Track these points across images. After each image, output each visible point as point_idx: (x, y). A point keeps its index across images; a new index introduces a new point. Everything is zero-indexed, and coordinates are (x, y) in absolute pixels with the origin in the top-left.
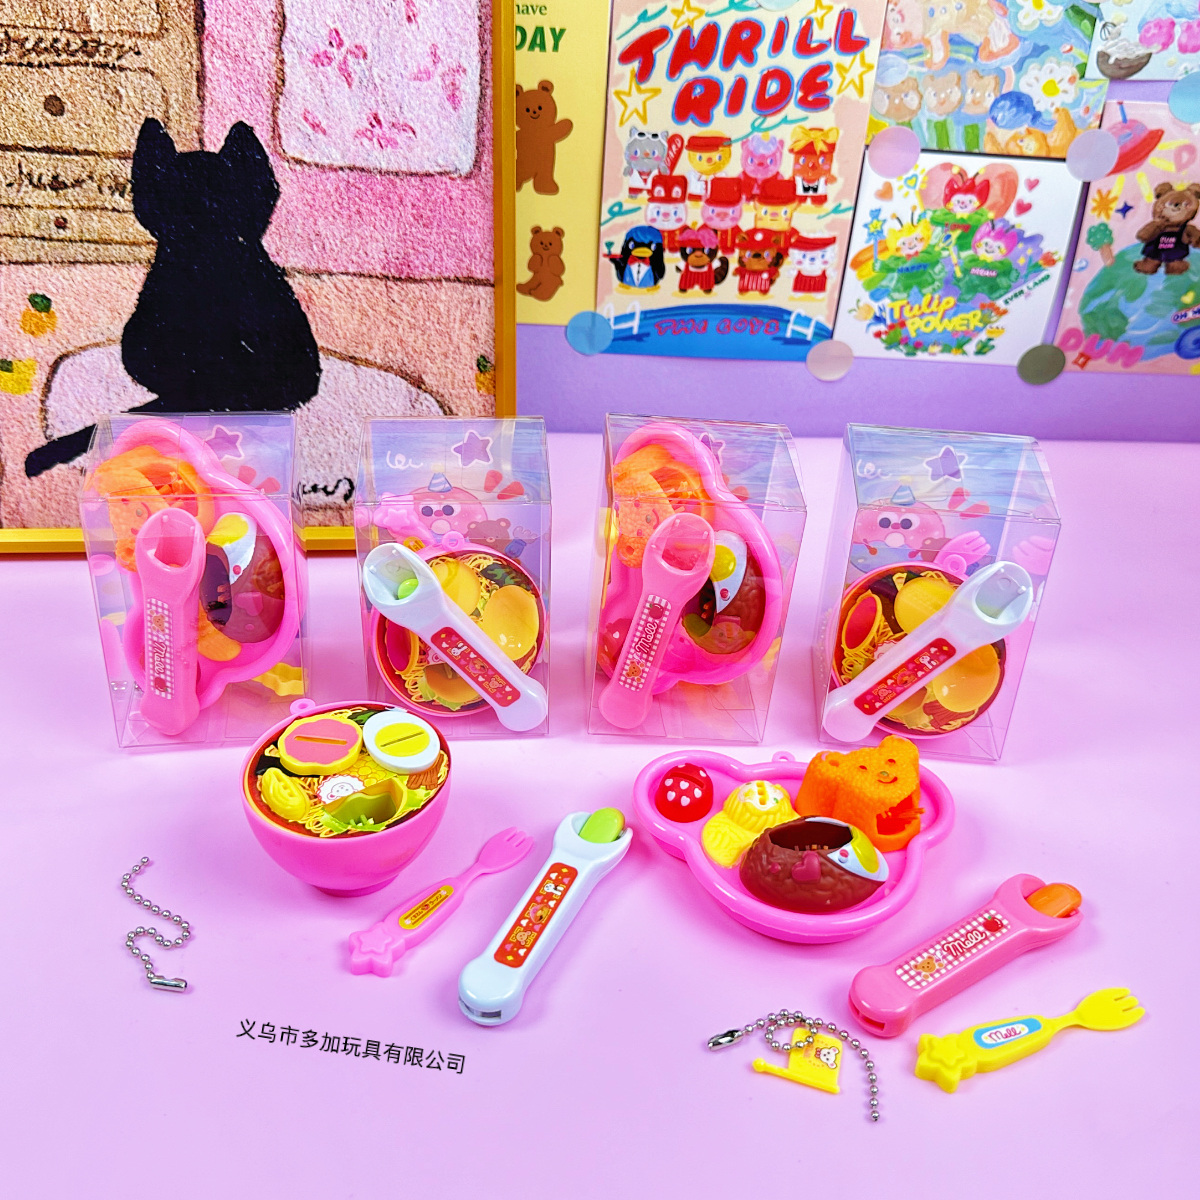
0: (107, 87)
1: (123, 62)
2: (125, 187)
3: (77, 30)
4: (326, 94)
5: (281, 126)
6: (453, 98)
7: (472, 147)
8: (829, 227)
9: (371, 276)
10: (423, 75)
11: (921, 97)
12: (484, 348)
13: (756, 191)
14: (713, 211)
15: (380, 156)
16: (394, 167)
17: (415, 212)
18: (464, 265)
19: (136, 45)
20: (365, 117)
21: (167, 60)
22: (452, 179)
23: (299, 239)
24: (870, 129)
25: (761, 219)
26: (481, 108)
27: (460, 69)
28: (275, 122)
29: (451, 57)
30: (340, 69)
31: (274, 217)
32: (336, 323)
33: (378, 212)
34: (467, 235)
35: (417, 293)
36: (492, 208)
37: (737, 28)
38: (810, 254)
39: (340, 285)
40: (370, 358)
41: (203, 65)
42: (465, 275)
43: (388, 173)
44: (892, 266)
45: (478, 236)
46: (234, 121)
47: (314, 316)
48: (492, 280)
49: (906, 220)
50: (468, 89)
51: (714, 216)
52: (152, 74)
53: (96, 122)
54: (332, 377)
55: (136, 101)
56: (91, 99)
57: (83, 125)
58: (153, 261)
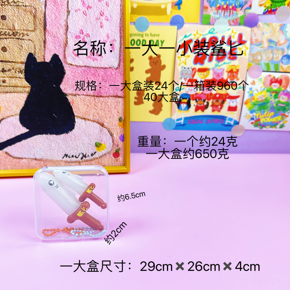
0: (19, 44)
1: (24, 38)
2: (22, 71)
3: (12, 29)
6: (113, 48)
7: (118, 61)
9: (90, 96)
11: (261, 57)
12: (121, 115)
15: (93, 63)
16: (97, 66)
17: (102, 78)
18: (115, 92)
19: (28, 33)
20: (89, 53)
21: (36, 37)
22: (112, 69)
23: (70, 86)
24: (248, 66)
26: (120, 50)
27: (115, 40)
28: (65, 54)
29: (112, 36)
30: (83, 40)
32: (80, 109)
35: (103, 100)
36: (123, 77)
39: (81, 98)
40: (89, 118)
41: (45, 38)
42: (116, 95)
43: (95, 68)
44: (256, 103)
46: (53, 53)
47: (74, 107)
48: (123, 96)
50: (117, 45)
52: (32, 41)
53: (15, 54)
54: (78, 124)
55: (27, 48)
56: (14, 47)
57: (12, 55)
58: (29, 92)
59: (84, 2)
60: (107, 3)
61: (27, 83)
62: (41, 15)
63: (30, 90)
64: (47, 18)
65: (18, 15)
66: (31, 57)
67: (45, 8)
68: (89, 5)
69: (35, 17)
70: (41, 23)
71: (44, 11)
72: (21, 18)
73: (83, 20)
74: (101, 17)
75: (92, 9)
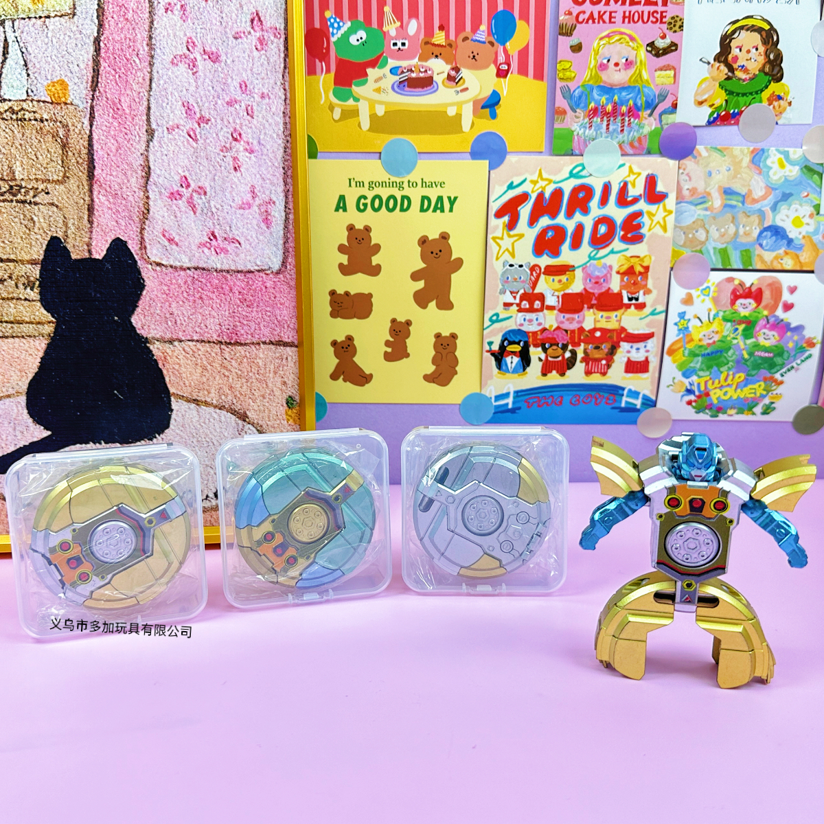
0: (25, 216)
1: (37, 199)
2: (34, 284)
3: (6, 178)
4: (179, 219)
5: (147, 241)
6: (267, 221)
7: (280, 253)
8: (648, 325)
9: (209, 342)
10: (246, 206)
11: (708, 232)
12: (292, 391)
13: (594, 302)
14: (564, 317)
15: (216, 260)
16: (226, 267)
17: (240, 297)
18: (276, 333)
19: (47, 188)
20: (205, 234)
21: (68, 198)
22: (267, 274)
23: (158, 317)
24: (673, 257)
25: (599, 321)
26: (286, 227)
27: (271, 202)
28: (142, 238)
29: (264, 193)
30: (188, 202)
31: (140, 302)
32: (184, 375)
33: (215, 298)
34: (278, 312)
35: (243, 353)
36: (294, 293)
37: (576, 190)
38: (636, 345)
39: (187, 348)
40: (207, 400)
41: (92, 200)
42: (277, 339)
43: (222, 271)
44: (697, 352)
45: (286, 313)
46: (113, 237)
47: (168, 371)
48: (296, 343)
49: (705, 319)
50: (276, 215)
51: (564, 320)
52: (57, 206)
53: (16, 240)
54: (180, 415)
55: (45, 225)
56: (13, 224)
57: (7, 242)
58: (52, 335)
59: (191, 107)
60: (249, 108)
61: (45, 312)
62: (81, 141)
63: (53, 329)
64: (95, 148)
65: (22, 142)
66: (56, 248)
67: (91, 126)
68: (203, 113)
69: (64, 146)
70: (81, 161)
71: (88, 132)
72: (30, 150)
73: (189, 154)
74: (234, 143)
75: (210, 124)
